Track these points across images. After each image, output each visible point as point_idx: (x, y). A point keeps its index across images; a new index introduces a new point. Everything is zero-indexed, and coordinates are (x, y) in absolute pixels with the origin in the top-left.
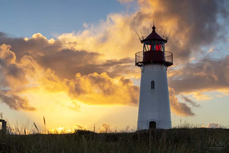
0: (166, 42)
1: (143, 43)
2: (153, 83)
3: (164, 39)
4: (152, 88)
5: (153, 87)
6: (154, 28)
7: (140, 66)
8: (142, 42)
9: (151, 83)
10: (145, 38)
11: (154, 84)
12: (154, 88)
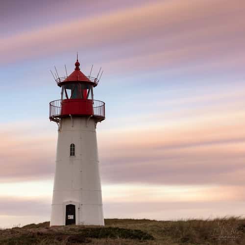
0: (96, 85)
1: (60, 87)
2: (73, 147)
3: (93, 81)
4: (71, 155)
5: (72, 153)
6: (77, 64)
7: (57, 121)
8: (60, 84)
9: (70, 148)
10: (62, 81)
11: (74, 149)
12: (74, 155)
